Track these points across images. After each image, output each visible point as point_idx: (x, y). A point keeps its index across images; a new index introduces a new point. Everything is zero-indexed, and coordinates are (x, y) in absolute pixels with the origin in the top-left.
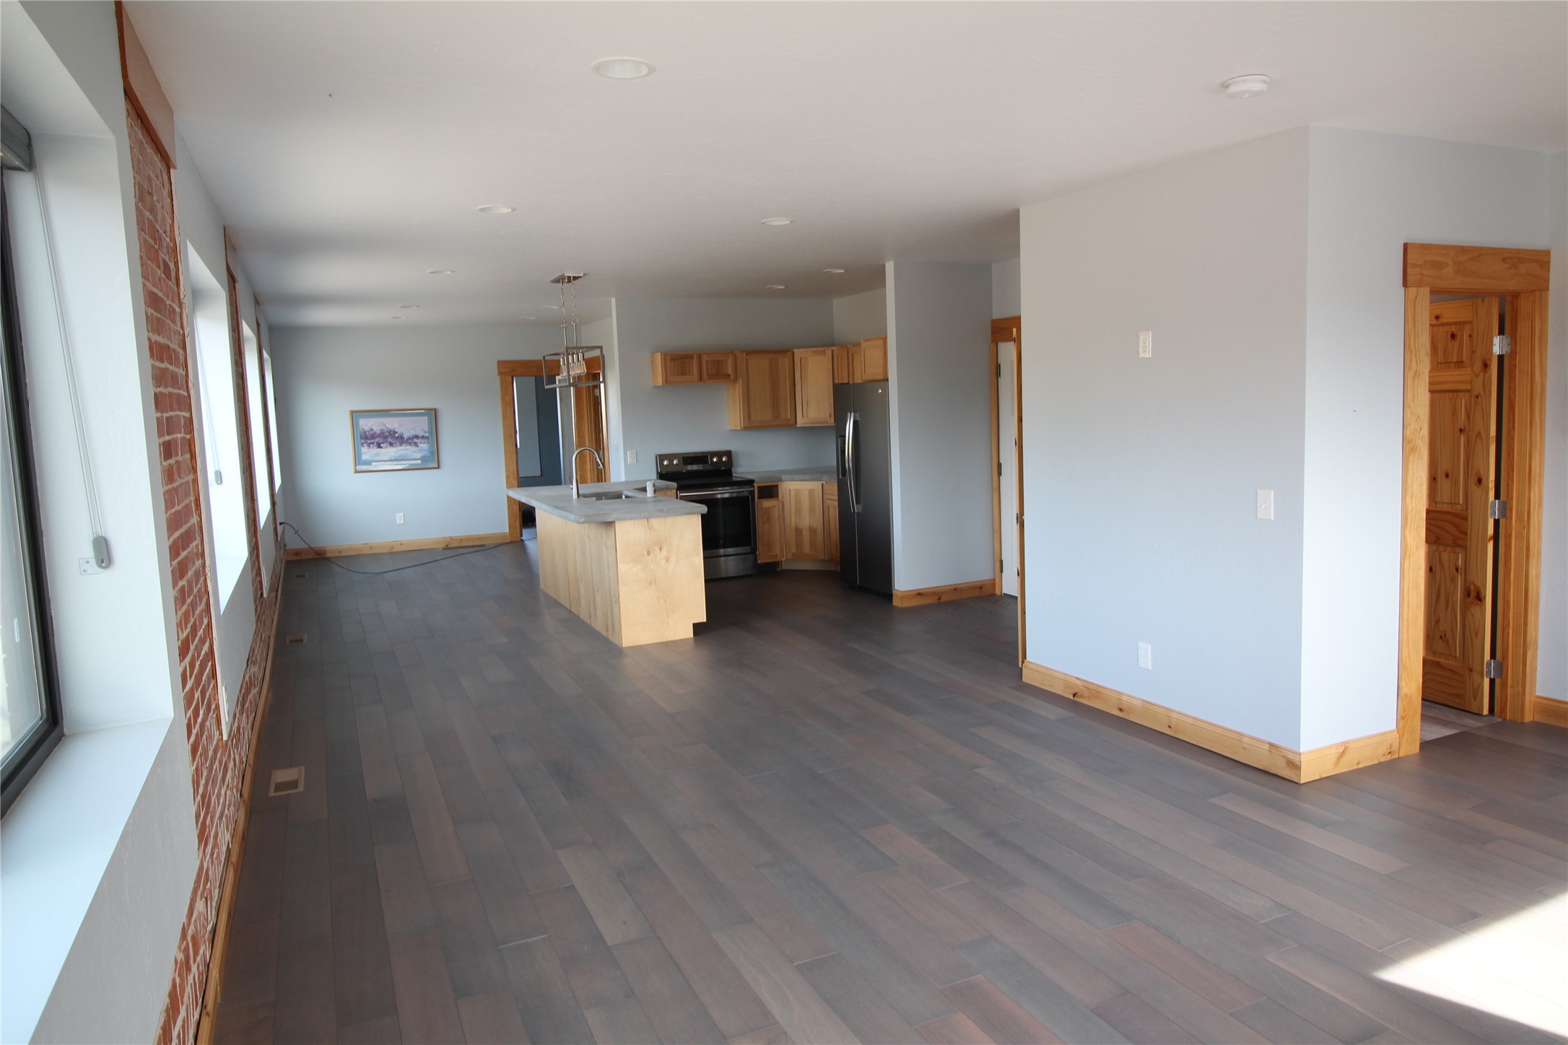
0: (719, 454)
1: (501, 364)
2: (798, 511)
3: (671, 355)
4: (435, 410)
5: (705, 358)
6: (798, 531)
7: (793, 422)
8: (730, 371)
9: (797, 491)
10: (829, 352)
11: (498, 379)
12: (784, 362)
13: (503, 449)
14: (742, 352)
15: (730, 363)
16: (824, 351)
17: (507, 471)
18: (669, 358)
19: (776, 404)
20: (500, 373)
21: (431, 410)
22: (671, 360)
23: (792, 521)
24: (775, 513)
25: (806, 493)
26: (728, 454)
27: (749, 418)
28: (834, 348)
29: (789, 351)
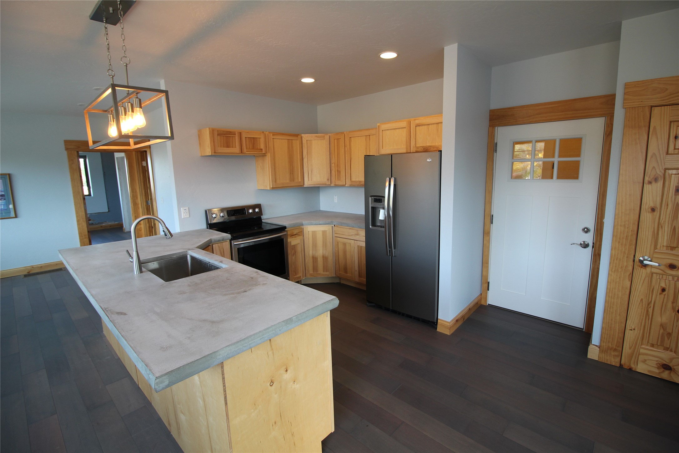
0: (254, 207)
1: (67, 142)
2: (315, 245)
3: (217, 131)
4: (9, 175)
5: (244, 136)
6: (315, 259)
7: (302, 184)
8: (262, 146)
9: (314, 233)
10: (327, 137)
11: (65, 153)
12: (296, 143)
13: (73, 201)
14: (269, 133)
15: (262, 140)
16: (324, 136)
17: (77, 217)
18: (216, 133)
19: (292, 171)
20: (67, 149)
21: (5, 174)
22: (218, 135)
23: (310, 252)
24: (299, 249)
25: (321, 233)
26: (259, 206)
27: (276, 182)
28: (330, 135)
29: (299, 135)
